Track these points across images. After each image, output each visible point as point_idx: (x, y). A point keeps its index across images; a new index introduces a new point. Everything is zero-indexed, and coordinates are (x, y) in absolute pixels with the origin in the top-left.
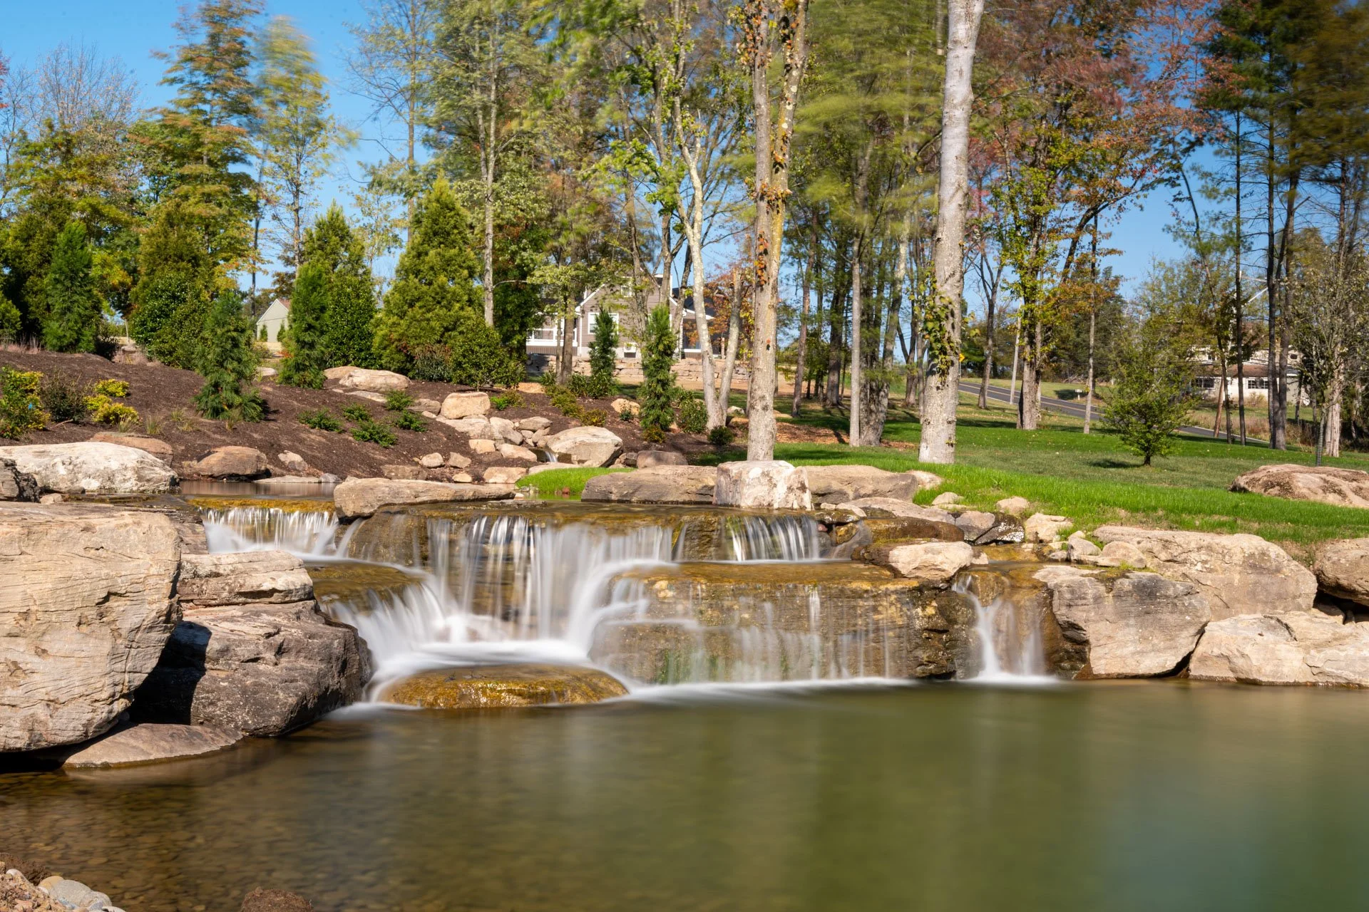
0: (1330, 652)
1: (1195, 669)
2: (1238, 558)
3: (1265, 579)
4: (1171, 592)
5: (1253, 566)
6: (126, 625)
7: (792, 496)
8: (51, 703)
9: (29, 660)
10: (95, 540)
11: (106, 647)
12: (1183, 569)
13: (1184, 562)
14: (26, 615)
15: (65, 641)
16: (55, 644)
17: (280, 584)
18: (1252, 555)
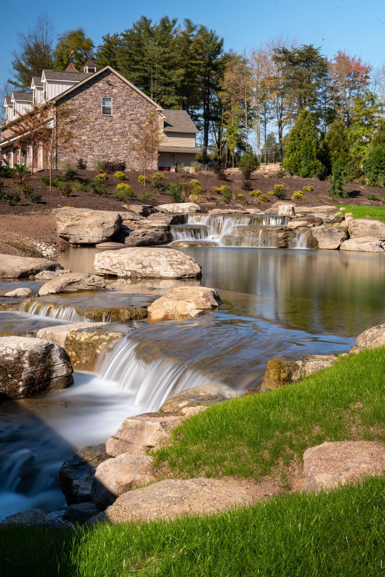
0: (361, 244)
1: (341, 248)
2: (369, 226)
3: (374, 230)
4: (335, 231)
5: (372, 228)
6: (106, 227)
7: (287, 212)
8: (92, 237)
9: (89, 231)
10: (103, 215)
11: (102, 230)
12: (356, 228)
13: (357, 226)
14: (89, 225)
15: (95, 229)
16: (94, 229)
17: (157, 225)
18: (373, 225)
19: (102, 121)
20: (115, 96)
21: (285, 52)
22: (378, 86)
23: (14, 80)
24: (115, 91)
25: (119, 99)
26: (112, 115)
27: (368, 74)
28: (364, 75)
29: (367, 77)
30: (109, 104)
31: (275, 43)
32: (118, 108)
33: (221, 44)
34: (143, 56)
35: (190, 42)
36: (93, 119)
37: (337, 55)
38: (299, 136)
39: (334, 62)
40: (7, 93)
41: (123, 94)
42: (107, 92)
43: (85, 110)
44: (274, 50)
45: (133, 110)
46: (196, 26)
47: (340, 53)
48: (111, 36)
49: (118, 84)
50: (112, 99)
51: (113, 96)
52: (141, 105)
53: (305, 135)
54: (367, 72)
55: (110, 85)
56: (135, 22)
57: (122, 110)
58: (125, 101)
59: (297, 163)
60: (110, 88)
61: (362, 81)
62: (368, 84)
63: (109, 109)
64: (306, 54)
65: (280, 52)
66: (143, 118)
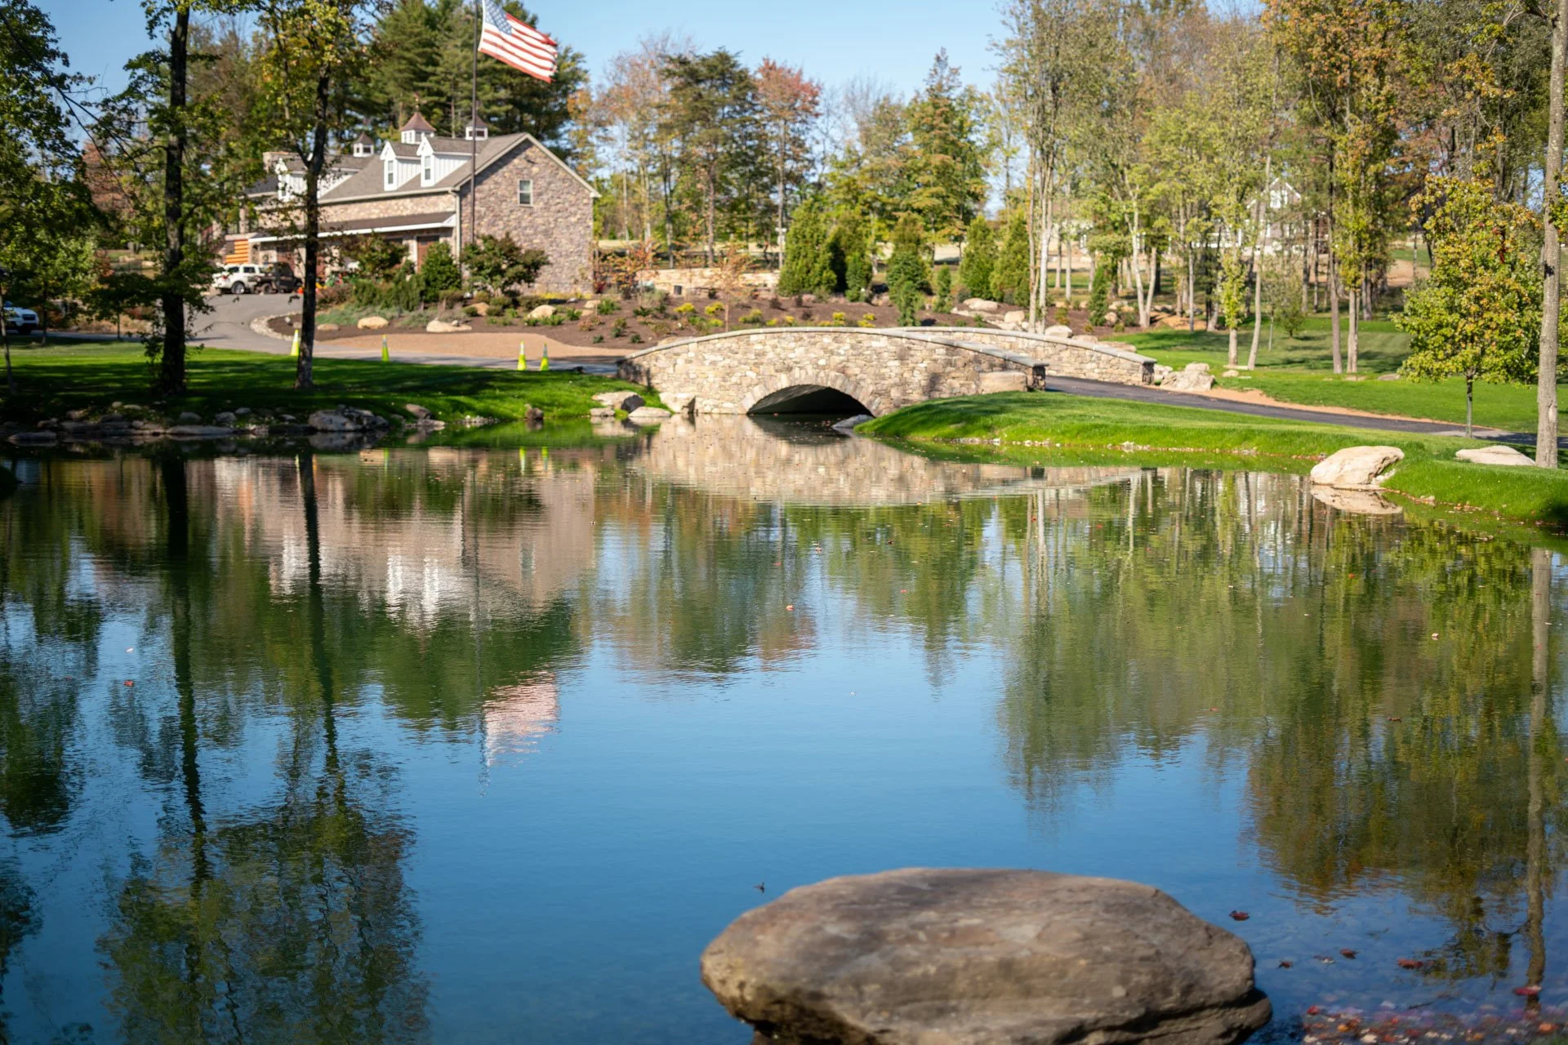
19: (519, 214)
20: (535, 178)
21: (683, 62)
22: (833, 119)
25: (541, 182)
26: (532, 205)
27: (816, 98)
28: (810, 99)
29: (814, 103)
30: (530, 190)
32: (540, 194)
34: (436, 64)
36: (506, 212)
37: (763, 64)
39: (759, 76)
41: (546, 173)
42: (525, 172)
43: (497, 198)
44: (660, 57)
45: (559, 198)
47: (766, 61)
49: (538, 160)
50: (532, 181)
51: (533, 178)
52: (570, 189)
54: (813, 94)
55: (529, 161)
57: (545, 197)
58: (549, 183)
60: (530, 165)
61: (806, 110)
62: (817, 115)
63: (528, 197)
64: (720, 67)
65: (671, 60)
66: (573, 209)
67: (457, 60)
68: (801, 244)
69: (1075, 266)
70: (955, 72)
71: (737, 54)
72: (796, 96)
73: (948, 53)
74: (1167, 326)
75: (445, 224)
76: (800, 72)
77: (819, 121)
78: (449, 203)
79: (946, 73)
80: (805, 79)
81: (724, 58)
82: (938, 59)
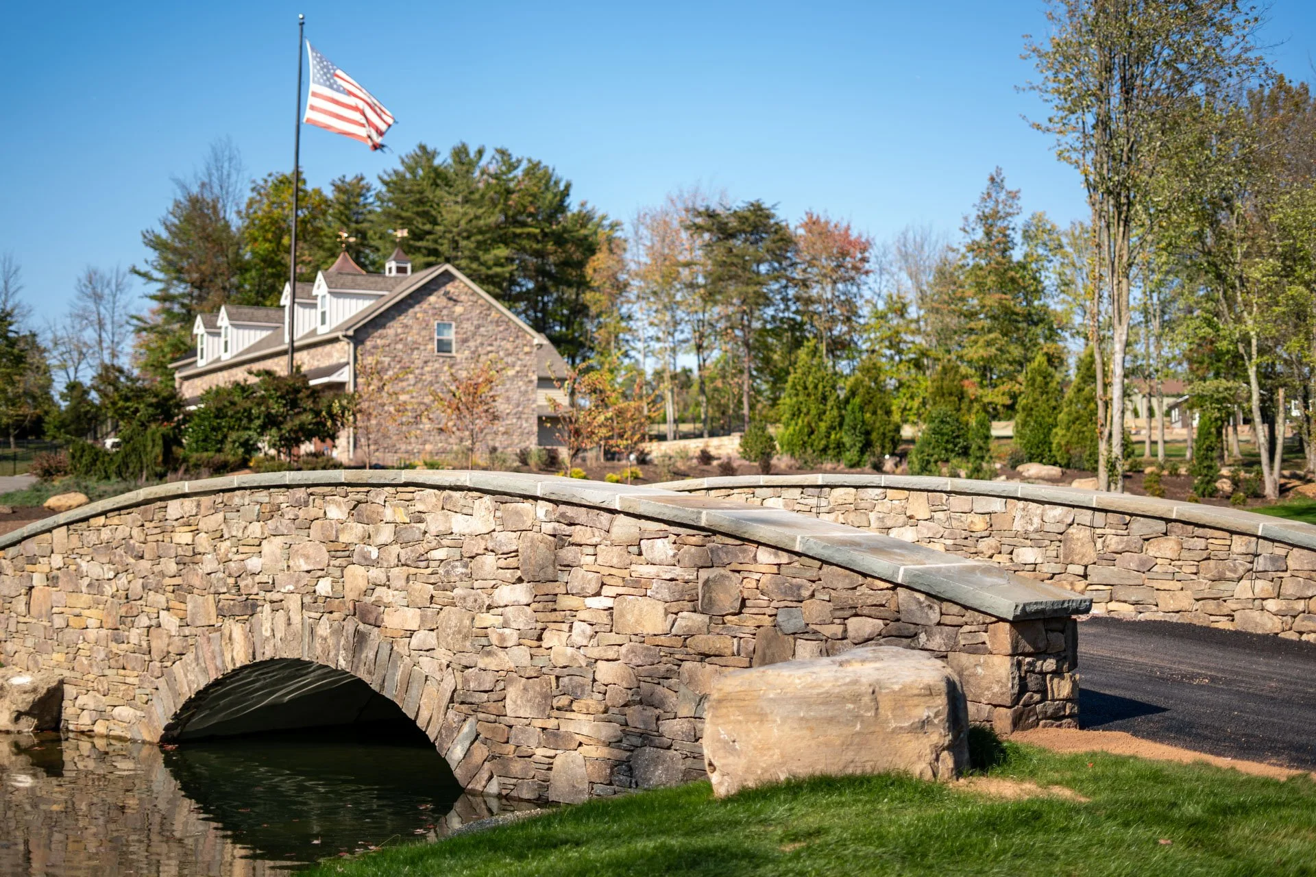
19: (437, 365)
20: (459, 320)
21: (711, 215)
22: (886, 277)
23: (143, 268)
24: (459, 309)
25: (466, 325)
26: (454, 353)
27: (867, 254)
28: (859, 256)
29: (864, 260)
30: (451, 335)
31: (686, 195)
32: (465, 341)
33: (566, 193)
35: (509, 192)
36: (419, 363)
37: (806, 219)
38: (806, 388)
39: (801, 231)
40: (94, 288)
41: (473, 314)
42: (445, 312)
43: (406, 345)
44: (687, 210)
45: (491, 345)
46: (519, 161)
47: (810, 215)
48: (348, 179)
49: (463, 298)
50: (454, 324)
51: (455, 320)
52: (506, 334)
53: (816, 387)
54: (864, 250)
55: (450, 299)
56: (403, 156)
57: (472, 344)
58: (478, 327)
59: (806, 438)
60: (451, 304)
61: (855, 268)
62: (867, 273)
63: (449, 344)
64: (752, 218)
65: (699, 214)
66: (510, 360)
67: (455, 217)
68: (801, 398)
69: (1167, 438)
70: (1014, 196)
71: (774, 206)
72: (844, 254)
73: (1004, 173)
74: (1304, 496)
75: (334, 378)
76: (848, 228)
77: (871, 279)
78: (342, 352)
79: (1002, 196)
80: (854, 234)
81: (757, 209)
82: (992, 180)
